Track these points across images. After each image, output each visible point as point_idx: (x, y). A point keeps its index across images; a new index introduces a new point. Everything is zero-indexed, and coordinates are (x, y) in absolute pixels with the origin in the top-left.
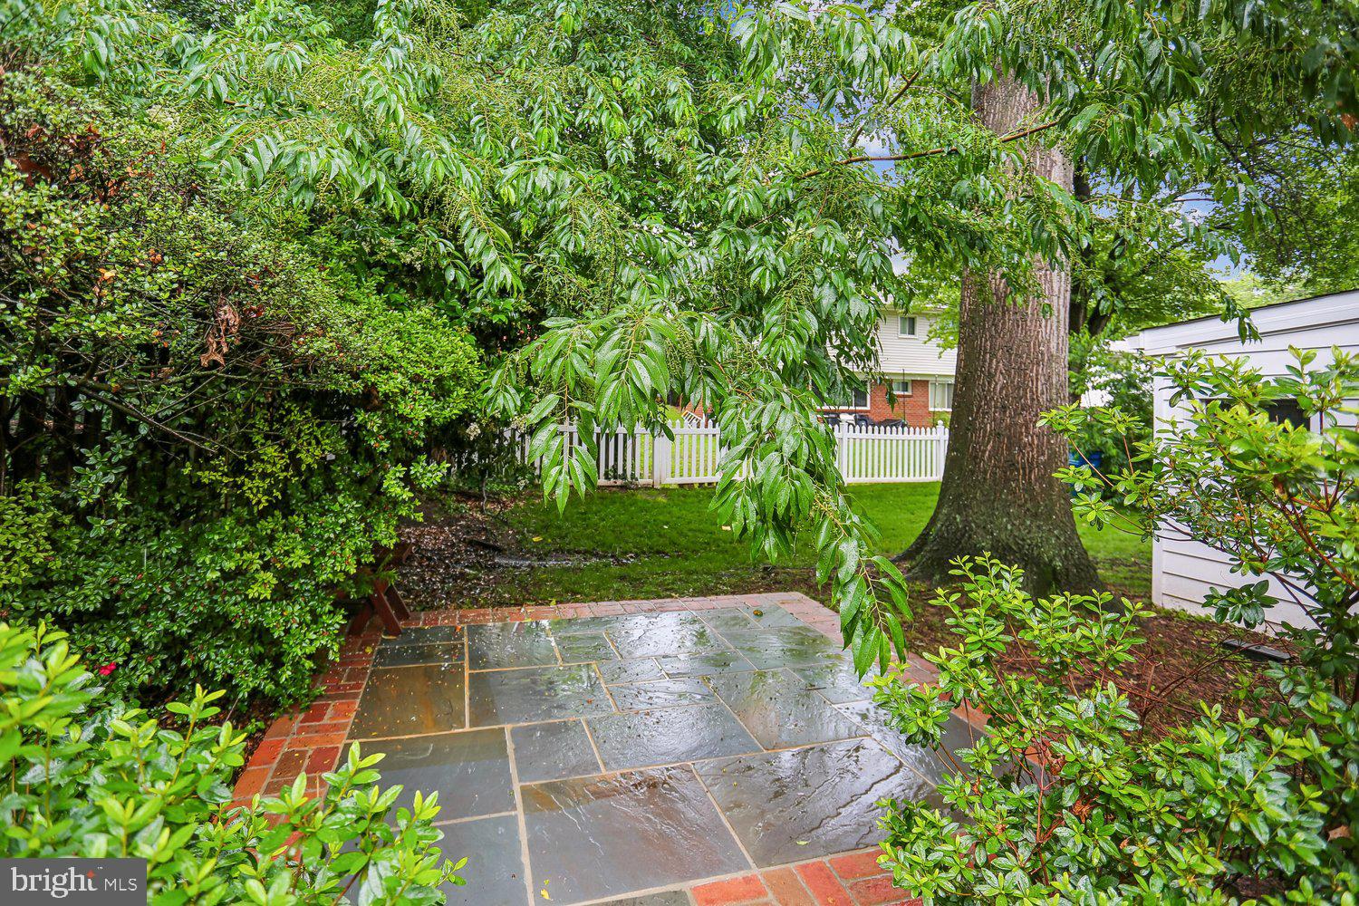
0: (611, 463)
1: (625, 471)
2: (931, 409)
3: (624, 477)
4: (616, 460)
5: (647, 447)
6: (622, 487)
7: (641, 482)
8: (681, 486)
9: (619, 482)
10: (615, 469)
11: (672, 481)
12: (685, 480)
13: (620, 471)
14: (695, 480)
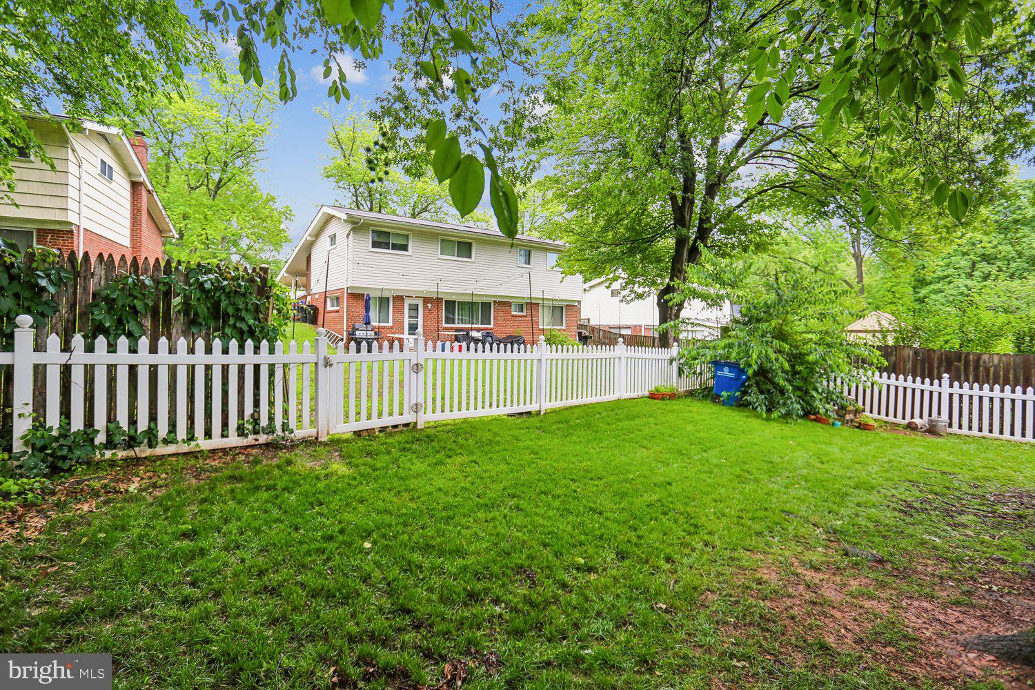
0: (249, 409)
1: (271, 419)
2: (541, 327)
3: (270, 429)
4: (257, 403)
5: (307, 382)
6: (267, 445)
7: (299, 434)
8: (358, 434)
9: (263, 438)
10: (256, 421)
11: (344, 429)
12: (364, 424)
13: (264, 422)
14: (376, 423)
